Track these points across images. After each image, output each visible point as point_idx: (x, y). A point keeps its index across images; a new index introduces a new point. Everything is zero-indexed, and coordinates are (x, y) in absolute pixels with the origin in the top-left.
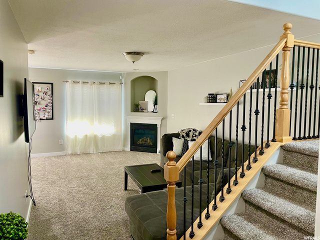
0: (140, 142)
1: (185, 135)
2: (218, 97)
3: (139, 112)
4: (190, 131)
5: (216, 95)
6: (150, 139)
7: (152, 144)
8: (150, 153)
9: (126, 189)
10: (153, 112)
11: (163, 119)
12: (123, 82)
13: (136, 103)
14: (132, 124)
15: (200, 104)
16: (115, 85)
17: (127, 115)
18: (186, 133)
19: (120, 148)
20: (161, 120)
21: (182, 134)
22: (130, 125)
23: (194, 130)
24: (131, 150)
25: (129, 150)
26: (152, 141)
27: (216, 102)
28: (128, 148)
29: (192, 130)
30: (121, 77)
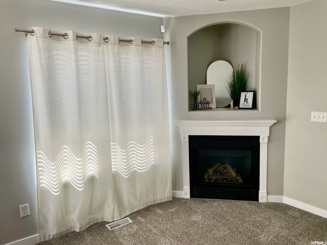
0: (211, 175)
8: (234, 202)
11: (274, 124)
14: (193, 139)
16: (153, 49)
17: (179, 117)
19: (165, 194)
20: (271, 127)
22: (187, 139)
24: (192, 196)
25: (188, 196)
28: (185, 192)
30: (165, 28)
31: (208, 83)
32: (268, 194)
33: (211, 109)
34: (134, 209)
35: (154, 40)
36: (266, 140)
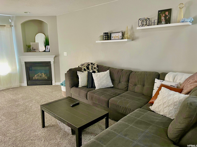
0: (36, 77)
1: (86, 68)
2: (113, 35)
3: (31, 52)
4: (89, 65)
5: (111, 34)
6: (45, 74)
7: (47, 78)
8: (46, 86)
9: (44, 126)
10: (45, 51)
11: (55, 57)
12: (13, 24)
13: (28, 44)
14: (26, 63)
15: (97, 42)
16: (5, 28)
17: (20, 54)
18: (86, 67)
19: (16, 84)
20: (54, 58)
21: (83, 68)
22: (24, 63)
23: (92, 64)
24: (28, 85)
25: (26, 85)
26: (46, 76)
27: (111, 40)
28: (25, 84)
29: (90, 64)
30: (11, 20)
31: (36, 42)
32: (55, 82)
33: (36, 52)
34: (1, 89)
35: (6, 25)
36: (53, 63)
